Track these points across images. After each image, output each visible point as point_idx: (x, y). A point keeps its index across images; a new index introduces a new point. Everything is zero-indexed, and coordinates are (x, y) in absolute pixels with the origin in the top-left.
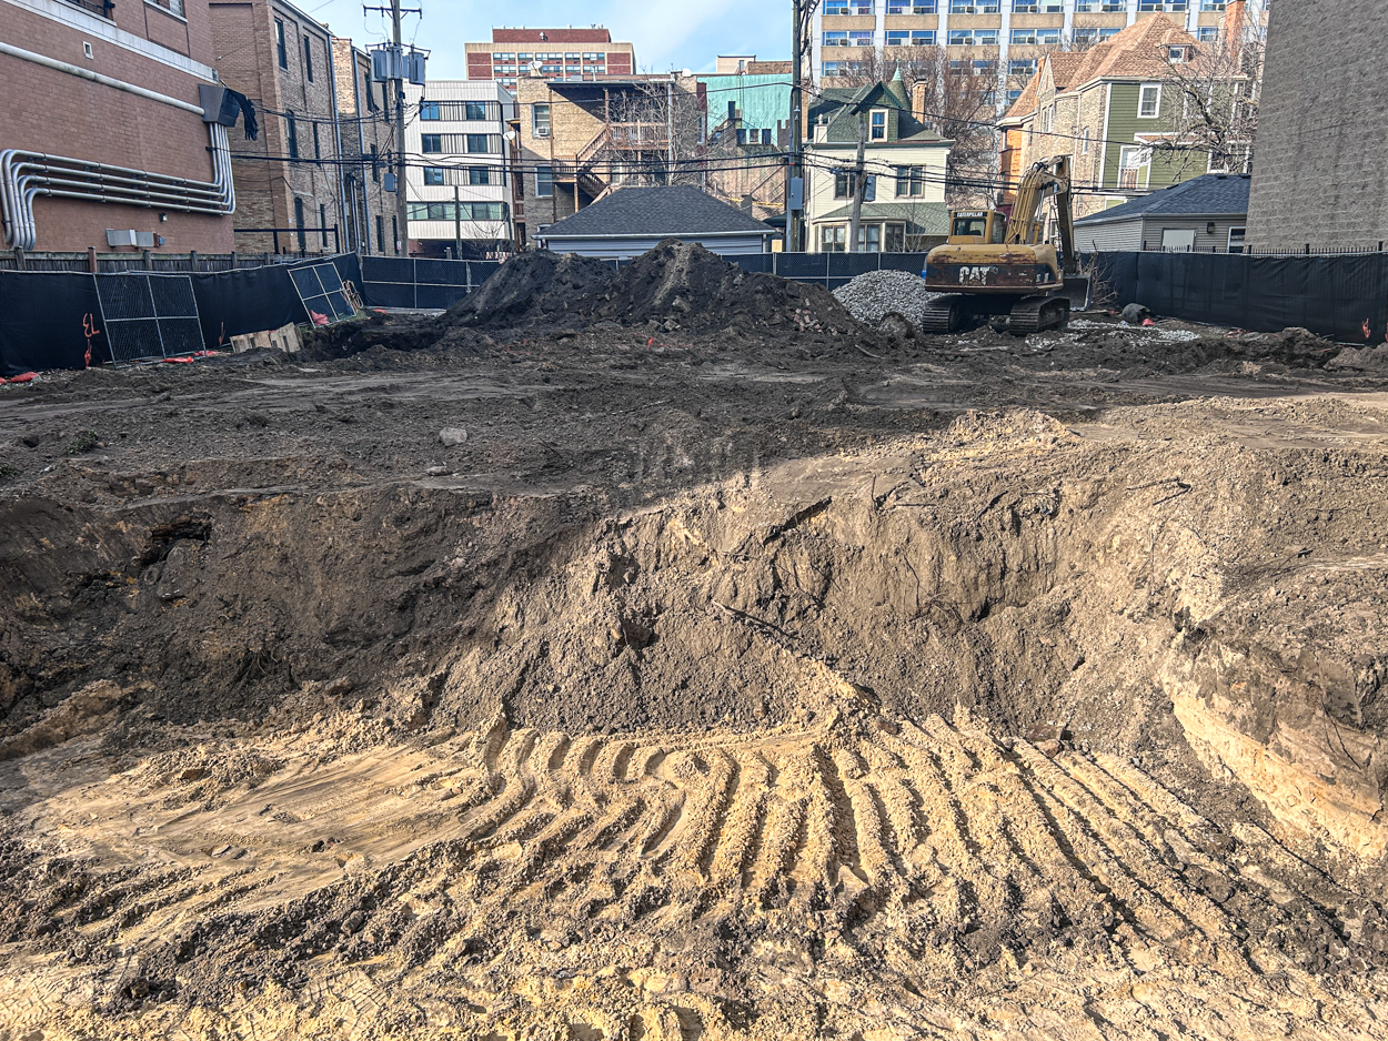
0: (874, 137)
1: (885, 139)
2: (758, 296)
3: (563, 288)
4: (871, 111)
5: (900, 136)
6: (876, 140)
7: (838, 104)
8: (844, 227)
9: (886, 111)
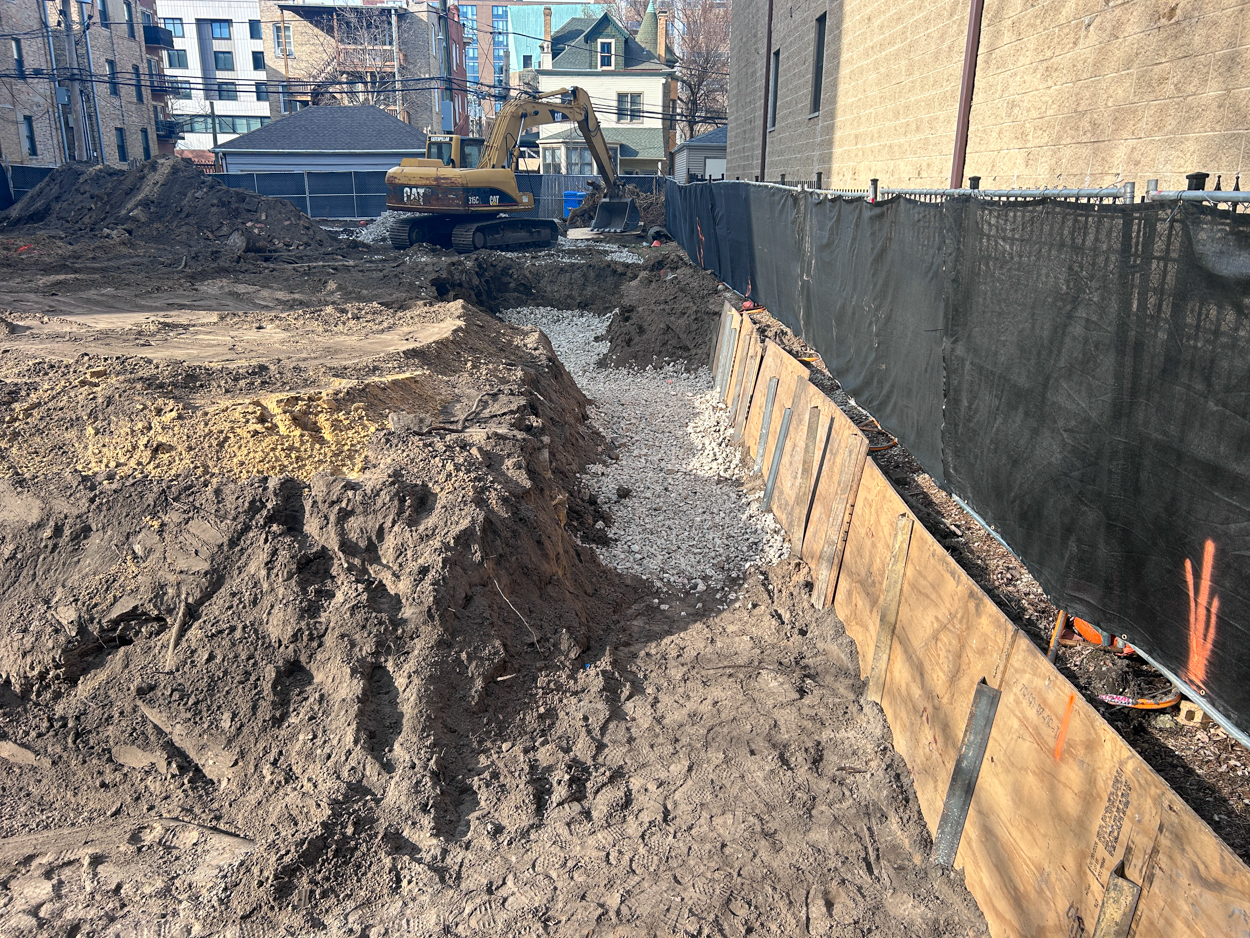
0: (602, 65)
1: (612, 68)
2: (214, 209)
3: (80, 197)
4: (599, 41)
5: (627, 64)
6: (605, 68)
7: (578, 33)
8: (559, 149)
9: (613, 41)
